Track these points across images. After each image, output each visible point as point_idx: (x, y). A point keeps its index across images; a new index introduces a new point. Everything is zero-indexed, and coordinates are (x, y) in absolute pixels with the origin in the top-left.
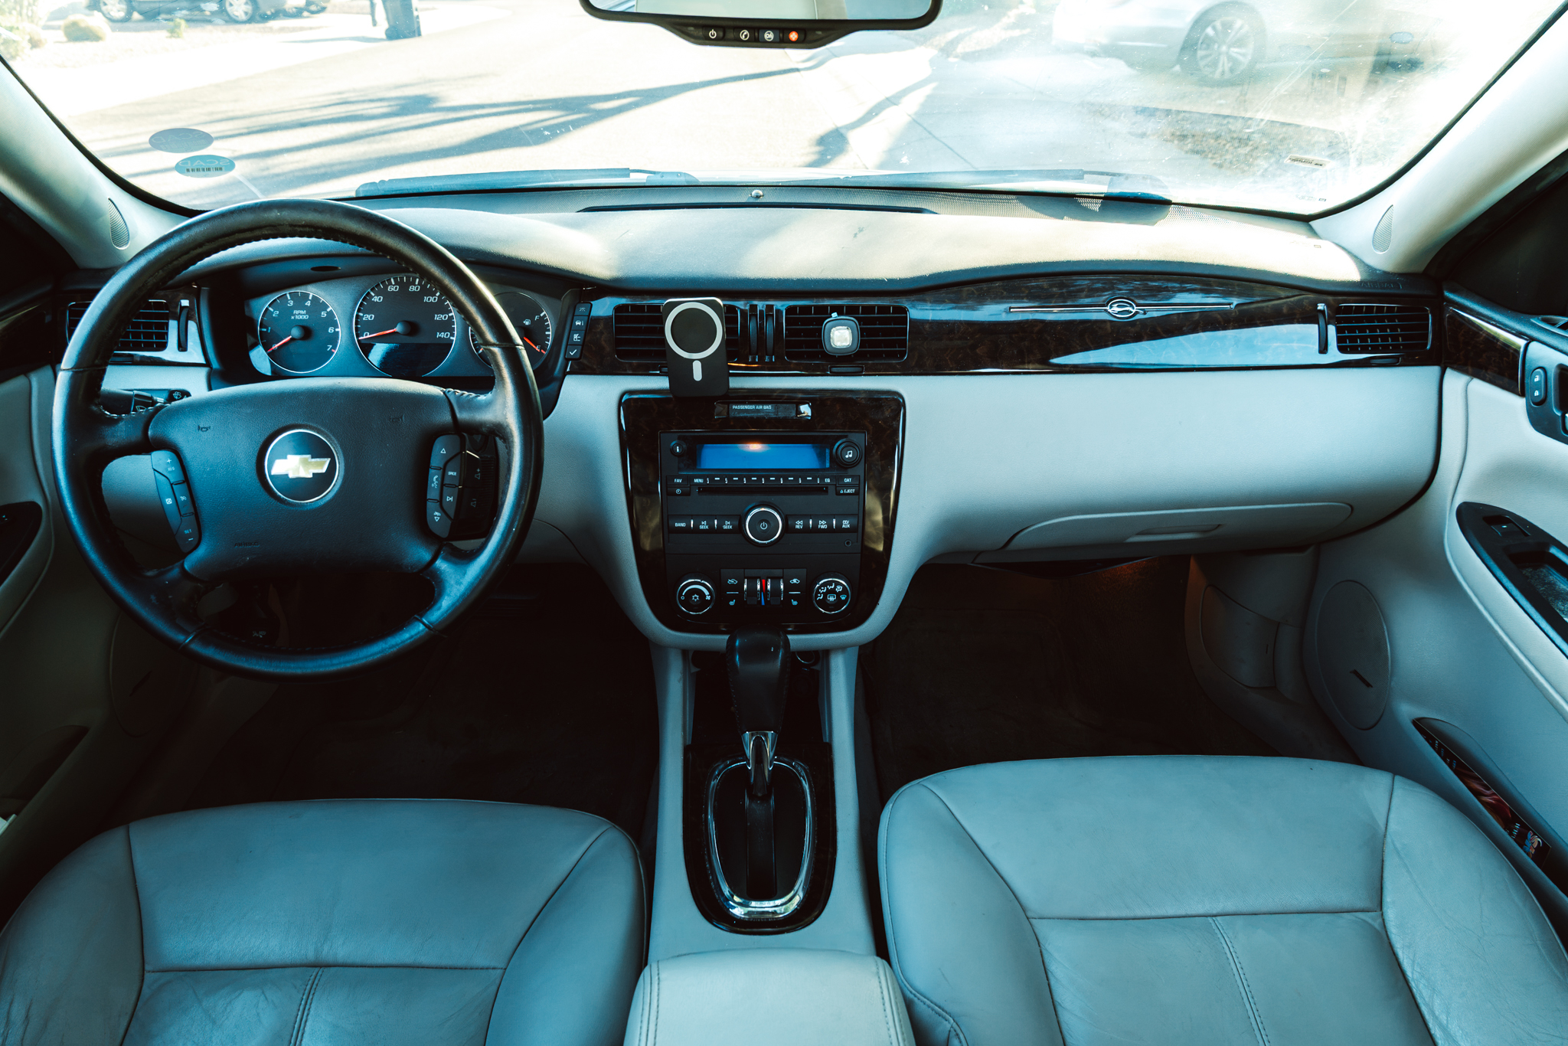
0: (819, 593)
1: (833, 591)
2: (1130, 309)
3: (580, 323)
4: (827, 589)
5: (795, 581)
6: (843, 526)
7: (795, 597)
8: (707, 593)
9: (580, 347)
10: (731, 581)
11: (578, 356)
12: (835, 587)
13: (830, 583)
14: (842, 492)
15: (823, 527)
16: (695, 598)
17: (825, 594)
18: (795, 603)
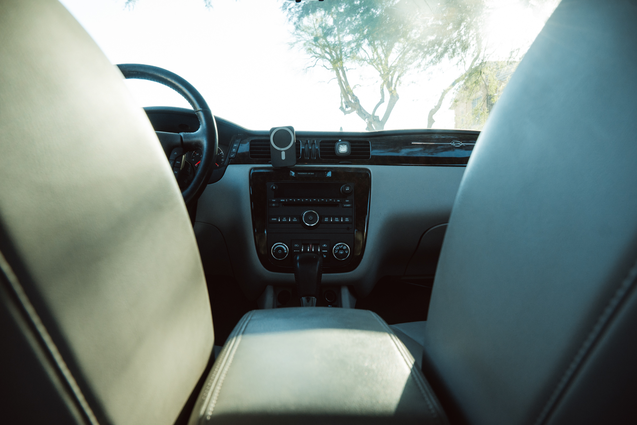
0: (336, 250)
1: (342, 249)
2: (460, 144)
3: (236, 145)
4: (339, 247)
5: (325, 245)
6: (346, 220)
7: (325, 253)
8: (285, 249)
9: (235, 154)
10: (296, 245)
11: (234, 157)
12: (343, 247)
13: (340, 245)
14: (345, 206)
15: (337, 221)
16: (280, 252)
17: (339, 250)
18: (325, 256)
